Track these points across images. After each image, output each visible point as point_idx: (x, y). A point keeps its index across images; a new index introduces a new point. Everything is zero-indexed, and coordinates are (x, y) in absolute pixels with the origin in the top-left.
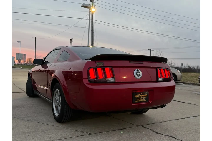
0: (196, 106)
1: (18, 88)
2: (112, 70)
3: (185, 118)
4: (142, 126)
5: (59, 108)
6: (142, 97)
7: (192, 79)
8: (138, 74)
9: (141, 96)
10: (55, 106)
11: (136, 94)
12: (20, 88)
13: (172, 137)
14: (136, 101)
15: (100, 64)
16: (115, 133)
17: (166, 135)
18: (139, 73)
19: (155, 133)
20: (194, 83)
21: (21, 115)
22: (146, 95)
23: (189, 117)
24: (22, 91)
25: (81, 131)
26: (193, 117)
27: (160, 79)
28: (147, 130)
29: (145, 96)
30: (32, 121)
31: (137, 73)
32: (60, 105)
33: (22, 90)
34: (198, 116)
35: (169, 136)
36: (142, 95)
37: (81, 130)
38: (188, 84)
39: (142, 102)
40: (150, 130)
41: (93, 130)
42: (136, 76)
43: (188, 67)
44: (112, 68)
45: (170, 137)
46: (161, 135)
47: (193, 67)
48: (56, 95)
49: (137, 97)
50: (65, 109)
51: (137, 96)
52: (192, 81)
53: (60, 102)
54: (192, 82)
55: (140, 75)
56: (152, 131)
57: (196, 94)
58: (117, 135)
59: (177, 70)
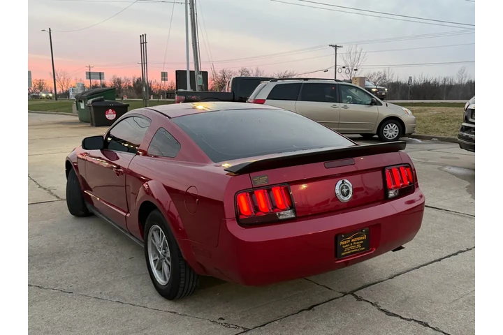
0: (459, 218)
1: (40, 187)
2: (287, 191)
3: (440, 260)
4: (352, 293)
5: (165, 267)
6: (356, 242)
7: (437, 125)
8: (345, 190)
9: (352, 241)
10: (155, 261)
11: (344, 238)
12: (45, 189)
13: (421, 323)
14: (343, 254)
15: (261, 179)
16: (299, 323)
17: (408, 317)
18: (347, 187)
19: (383, 313)
20: (442, 135)
21: (75, 280)
22: (364, 237)
23: (449, 256)
24: (53, 197)
25: (222, 321)
26: (456, 254)
27: (392, 194)
28: (365, 305)
29: (361, 238)
30: (105, 297)
31: (342, 188)
32: (170, 264)
33: (52, 194)
34: (468, 250)
35: (415, 321)
36: (354, 238)
37: (221, 319)
38: (430, 138)
39: (355, 252)
40: (371, 305)
41: (248, 316)
42: (342, 196)
43: (423, 82)
44: (287, 185)
45: (417, 323)
46: (398, 319)
47: (435, 82)
48: (153, 236)
49: (345, 245)
50: (182, 275)
51: (345, 242)
52: (438, 131)
53: (168, 255)
54: (438, 135)
55: (348, 192)
56: (375, 308)
57: (453, 174)
58: (304, 329)
59: (404, 108)
